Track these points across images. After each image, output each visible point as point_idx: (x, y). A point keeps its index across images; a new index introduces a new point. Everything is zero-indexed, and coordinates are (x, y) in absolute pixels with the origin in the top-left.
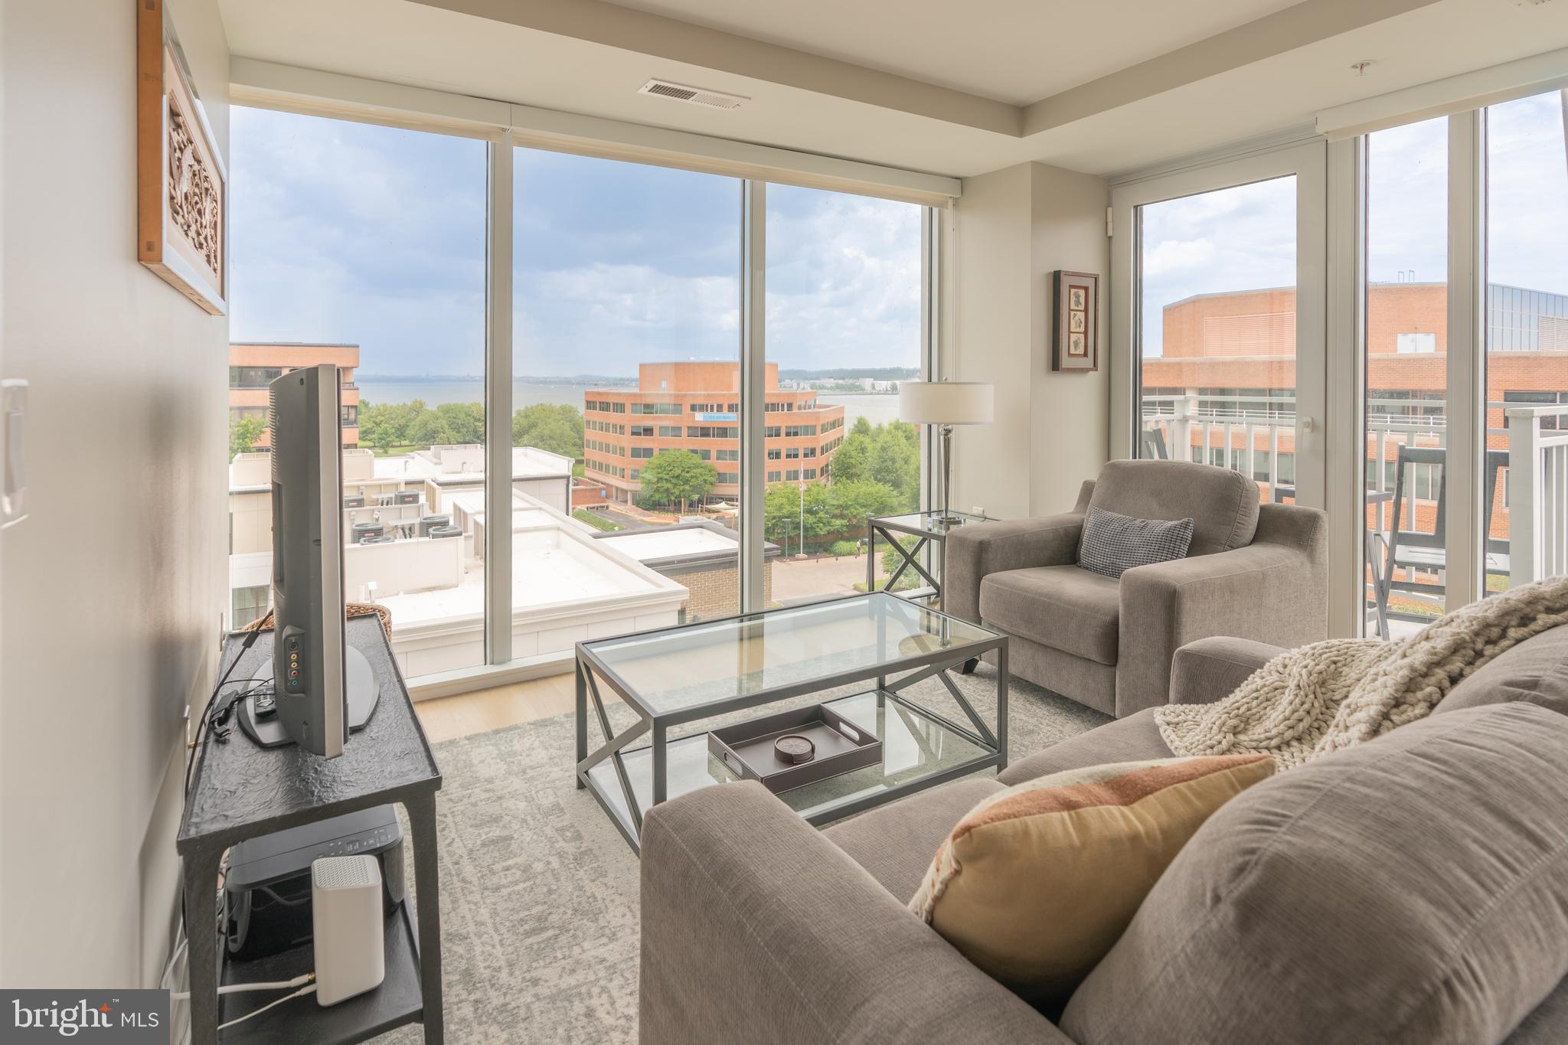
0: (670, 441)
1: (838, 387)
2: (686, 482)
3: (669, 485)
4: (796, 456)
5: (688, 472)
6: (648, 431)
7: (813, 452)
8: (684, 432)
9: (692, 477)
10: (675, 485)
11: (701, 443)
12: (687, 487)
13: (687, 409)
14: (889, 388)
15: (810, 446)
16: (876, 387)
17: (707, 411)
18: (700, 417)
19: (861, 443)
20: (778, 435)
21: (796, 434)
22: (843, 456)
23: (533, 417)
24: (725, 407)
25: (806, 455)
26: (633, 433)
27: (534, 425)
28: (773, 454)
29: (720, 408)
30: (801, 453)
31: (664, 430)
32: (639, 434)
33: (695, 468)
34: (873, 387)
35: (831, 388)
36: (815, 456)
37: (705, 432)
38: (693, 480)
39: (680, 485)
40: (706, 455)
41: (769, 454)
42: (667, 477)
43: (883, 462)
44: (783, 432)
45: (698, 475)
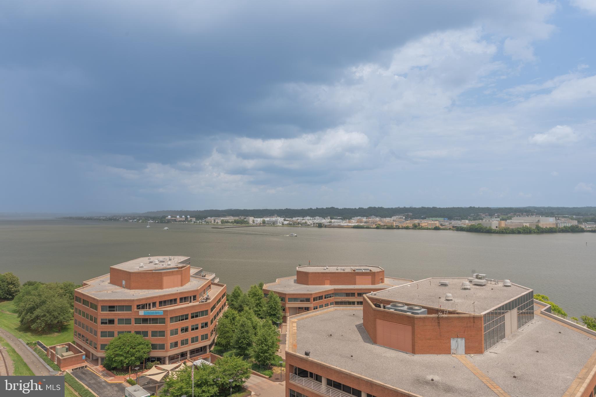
0: (124, 327)
1: (236, 222)
2: (133, 355)
3: (122, 358)
4: (197, 328)
5: (134, 349)
6: (111, 322)
7: (206, 324)
8: (133, 321)
9: (136, 351)
10: (126, 358)
11: (142, 327)
12: (133, 358)
13: (135, 309)
14: (261, 222)
15: (204, 321)
16: (255, 222)
17: (146, 309)
18: (142, 313)
19: (233, 314)
20: (186, 319)
21: (197, 316)
22: (222, 326)
23: (43, 297)
24: (157, 304)
25: (202, 327)
26: (102, 323)
27: (44, 302)
28: (184, 329)
29: (154, 304)
30: (200, 326)
31: (121, 321)
32: (106, 323)
33: (138, 345)
34: (253, 222)
35: (232, 222)
36: (207, 327)
37: (145, 320)
38: (137, 353)
39: (129, 357)
40: (145, 334)
41: (182, 330)
42: (121, 353)
43: (242, 333)
44: (190, 316)
45: (140, 350)
